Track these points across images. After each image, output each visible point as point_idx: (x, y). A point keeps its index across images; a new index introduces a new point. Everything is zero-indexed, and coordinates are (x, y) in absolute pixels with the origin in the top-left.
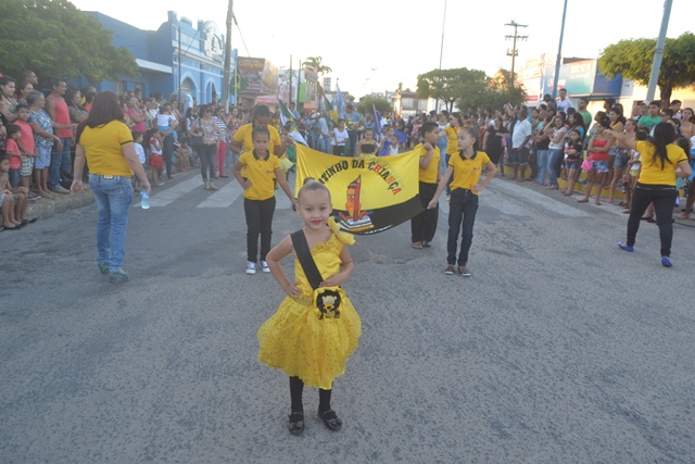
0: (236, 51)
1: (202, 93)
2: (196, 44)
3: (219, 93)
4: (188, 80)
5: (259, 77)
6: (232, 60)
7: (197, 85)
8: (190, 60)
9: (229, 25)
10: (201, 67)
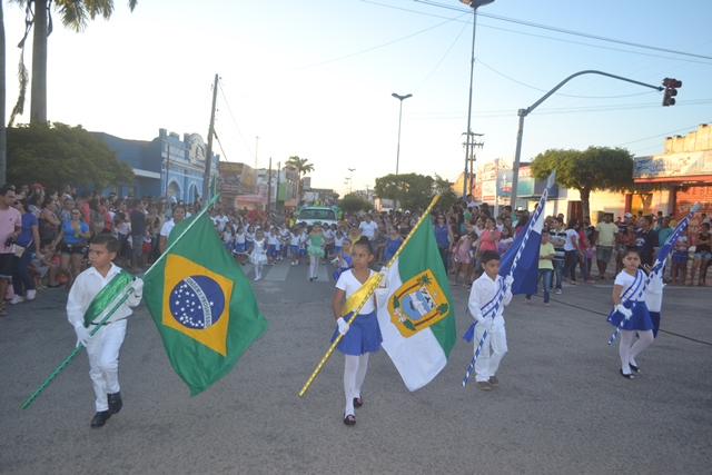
0: (218, 157)
1: (185, 195)
2: (182, 154)
3: (200, 194)
4: (174, 184)
5: (238, 180)
6: (213, 165)
7: (181, 187)
8: (176, 167)
9: (210, 139)
10: (186, 172)
